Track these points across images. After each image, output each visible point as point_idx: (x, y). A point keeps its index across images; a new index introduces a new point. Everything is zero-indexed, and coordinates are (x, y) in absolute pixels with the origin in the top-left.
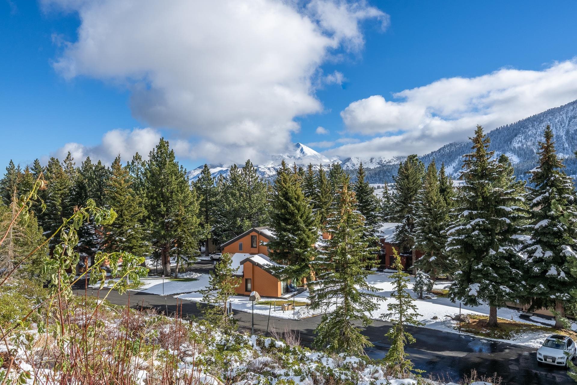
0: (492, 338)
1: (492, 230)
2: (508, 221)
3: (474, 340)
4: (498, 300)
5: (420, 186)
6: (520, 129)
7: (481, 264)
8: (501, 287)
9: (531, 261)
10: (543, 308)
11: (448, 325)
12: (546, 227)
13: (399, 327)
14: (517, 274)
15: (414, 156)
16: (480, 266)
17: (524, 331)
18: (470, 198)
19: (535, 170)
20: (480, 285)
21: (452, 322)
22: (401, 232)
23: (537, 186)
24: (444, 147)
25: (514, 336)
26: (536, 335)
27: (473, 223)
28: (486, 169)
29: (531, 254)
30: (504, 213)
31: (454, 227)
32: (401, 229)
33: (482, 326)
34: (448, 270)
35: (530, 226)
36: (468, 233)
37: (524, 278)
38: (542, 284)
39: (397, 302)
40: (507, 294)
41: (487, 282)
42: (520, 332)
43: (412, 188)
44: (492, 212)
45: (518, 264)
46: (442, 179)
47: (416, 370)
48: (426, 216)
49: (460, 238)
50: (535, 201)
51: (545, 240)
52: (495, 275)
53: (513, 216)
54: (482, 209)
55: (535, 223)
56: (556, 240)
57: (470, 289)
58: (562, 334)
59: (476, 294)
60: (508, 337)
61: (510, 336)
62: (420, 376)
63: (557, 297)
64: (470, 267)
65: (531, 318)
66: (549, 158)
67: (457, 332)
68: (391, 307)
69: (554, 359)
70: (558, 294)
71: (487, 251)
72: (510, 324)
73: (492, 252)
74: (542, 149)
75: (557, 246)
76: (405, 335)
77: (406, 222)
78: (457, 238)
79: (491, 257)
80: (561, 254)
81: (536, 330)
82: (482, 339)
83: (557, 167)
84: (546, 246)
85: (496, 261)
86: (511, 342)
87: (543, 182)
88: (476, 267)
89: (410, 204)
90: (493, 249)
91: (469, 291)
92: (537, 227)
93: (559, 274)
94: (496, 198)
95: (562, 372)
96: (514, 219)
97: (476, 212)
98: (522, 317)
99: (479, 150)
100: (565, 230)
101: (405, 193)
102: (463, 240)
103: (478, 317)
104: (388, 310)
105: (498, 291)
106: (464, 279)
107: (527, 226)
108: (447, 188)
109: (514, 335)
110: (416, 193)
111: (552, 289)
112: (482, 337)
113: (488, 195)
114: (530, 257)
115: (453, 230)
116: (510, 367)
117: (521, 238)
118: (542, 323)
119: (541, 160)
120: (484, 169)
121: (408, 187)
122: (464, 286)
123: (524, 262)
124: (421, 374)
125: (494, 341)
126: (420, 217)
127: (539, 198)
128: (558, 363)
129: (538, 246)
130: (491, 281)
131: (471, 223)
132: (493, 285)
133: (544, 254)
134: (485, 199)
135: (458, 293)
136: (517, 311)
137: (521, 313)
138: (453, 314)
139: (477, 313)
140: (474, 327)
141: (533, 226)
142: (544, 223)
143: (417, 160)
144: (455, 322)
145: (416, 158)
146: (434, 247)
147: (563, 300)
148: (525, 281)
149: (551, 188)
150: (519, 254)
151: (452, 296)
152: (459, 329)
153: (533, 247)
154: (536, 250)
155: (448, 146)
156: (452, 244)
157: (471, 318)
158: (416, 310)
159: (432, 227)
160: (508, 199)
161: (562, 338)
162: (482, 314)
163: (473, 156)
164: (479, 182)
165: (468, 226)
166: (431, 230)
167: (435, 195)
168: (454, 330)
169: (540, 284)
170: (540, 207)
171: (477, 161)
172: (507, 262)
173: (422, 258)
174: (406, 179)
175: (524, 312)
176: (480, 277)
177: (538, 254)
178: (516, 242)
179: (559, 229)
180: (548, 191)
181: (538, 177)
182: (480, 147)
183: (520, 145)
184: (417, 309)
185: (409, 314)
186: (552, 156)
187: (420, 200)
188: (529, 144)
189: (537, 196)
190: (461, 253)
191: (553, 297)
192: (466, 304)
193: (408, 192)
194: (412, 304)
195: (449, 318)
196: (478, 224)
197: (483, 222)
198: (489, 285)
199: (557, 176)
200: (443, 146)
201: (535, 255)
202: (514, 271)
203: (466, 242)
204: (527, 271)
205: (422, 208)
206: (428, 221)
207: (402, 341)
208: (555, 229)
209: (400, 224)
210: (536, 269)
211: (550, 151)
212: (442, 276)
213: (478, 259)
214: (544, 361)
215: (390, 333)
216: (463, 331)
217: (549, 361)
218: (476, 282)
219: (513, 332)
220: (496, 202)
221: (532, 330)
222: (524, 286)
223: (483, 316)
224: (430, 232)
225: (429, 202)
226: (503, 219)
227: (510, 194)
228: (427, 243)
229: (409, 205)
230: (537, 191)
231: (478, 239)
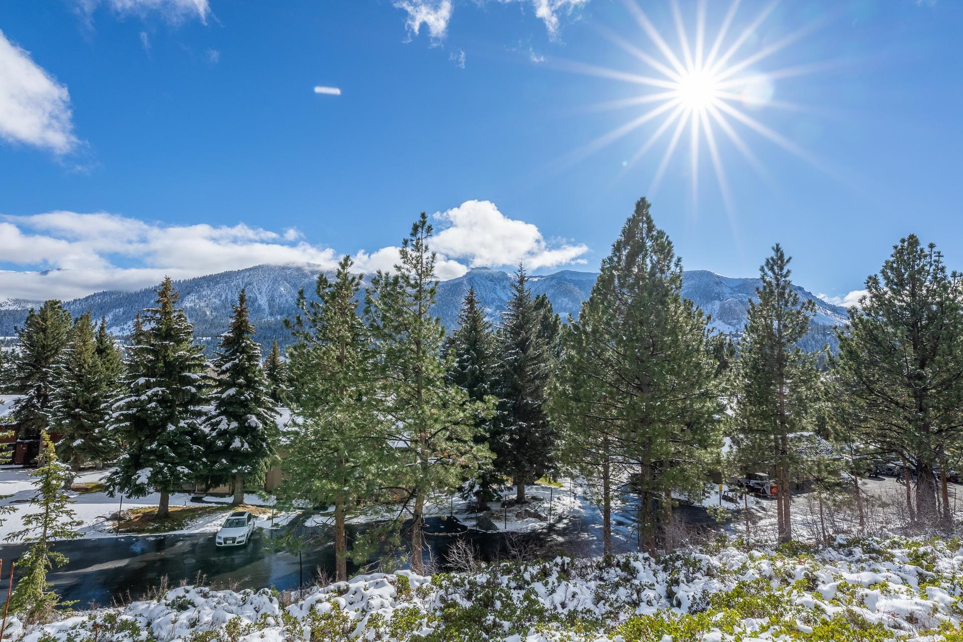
0: (161, 532)
1: (173, 401)
2: (193, 390)
3: (137, 541)
4: (174, 484)
5: (63, 344)
6: (194, 287)
7: (156, 443)
8: (179, 468)
9: (214, 434)
10: (221, 485)
11: (100, 529)
12: (234, 395)
13: (38, 548)
14: (198, 451)
15: (56, 303)
16: (154, 446)
17: (200, 516)
18: (148, 362)
19: (226, 334)
20: (152, 469)
21: (106, 523)
22: (23, 408)
23: (227, 351)
24: (95, 295)
25: (188, 525)
26: (214, 516)
27: (149, 393)
28: (172, 329)
29: (214, 426)
30: (189, 381)
31: (122, 399)
32: (24, 404)
33: (149, 520)
34: (99, 456)
35: (216, 395)
36: (142, 406)
37: (205, 455)
38: (225, 459)
39: (42, 510)
40: (185, 475)
41: (162, 464)
42: (195, 518)
43: (50, 345)
44: (175, 380)
45: (200, 439)
46: (101, 336)
47: (63, 604)
48: (73, 385)
49: (130, 412)
50: (224, 368)
51: (231, 410)
52: (173, 455)
53: (199, 385)
54: (161, 376)
55: (222, 392)
56: (242, 410)
57: (139, 477)
58: (240, 510)
59: (146, 481)
60: (181, 526)
61: (183, 525)
62: (71, 609)
63: (239, 470)
64: (141, 448)
65: (204, 499)
66: (242, 323)
67: (113, 536)
68: (28, 519)
69: (234, 539)
70: (239, 468)
71: (164, 427)
72: (184, 511)
73: (171, 427)
74: (235, 312)
75: (242, 416)
76: (49, 557)
77: (34, 393)
78: (126, 412)
79: (169, 433)
80: (246, 424)
81: (210, 511)
82: (148, 536)
83: (248, 333)
84: (231, 416)
85: (175, 438)
86: (185, 532)
87: (233, 347)
88: (149, 448)
89: (44, 367)
90: (172, 424)
91: (136, 479)
92: (224, 396)
93: (242, 446)
94: (180, 363)
95: (242, 552)
96: (199, 388)
97: (154, 380)
98: (194, 500)
99: (165, 305)
100: (251, 398)
101: (38, 352)
102: (133, 415)
103: (142, 511)
104: (25, 524)
105: (175, 473)
106: (130, 464)
107: (214, 396)
108: (107, 348)
109: (189, 522)
110: (56, 353)
111: (234, 463)
112: (148, 534)
113: (172, 359)
114: (213, 430)
115: (122, 403)
116: (186, 562)
117: (205, 408)
118: (216, 503)
119: (234, 323)
120: (170, 329)
121: (44, 345)
122: (129, 474)
123: (207, 436)
124: (71, 607)
125: (164, 536)
126: (61, 385)
127: (228, 365)
128: (238, 543)
129: (223, 417)
130: (166, 463)
131: (147, 393)
132: (168, 467)
133: (229, 425)
134: (168, 364)
135: (119, 484)
136: (187, 494)
137: (193, 495)
138: (107, 513)
139: (141, 506)
140: (137, 524)
141: (219, 395)
142: (232, 391)
143: (59, 307)
144: (111, 523)
145: (59, 304)
146: (81, 426)
147: (244, 473)
148: (206, 458)
149: (241, 354)
150: (202, 427)
151: (111, 489)
152: (116, 530)
153: (218, 419)
154: (220, 421)
155: (101, 294)
156: (118, 420)
157: (133, 513)
158: (72, 516)
159: (80, 400)
160: (195, 365)
161: (242, 514)
162: (147, 506)
163: (157, 312)
164: (162, 344)
165: (143, 397)
166: (79, 404)
167: (89, 358)
168: (109, 534)
169: (222, 458)
170: (228, 374)
171: (162, 317)
172: (188, 437)
173: (60, 443)
174: (41, 333)
175: (195, 494)
176: (152, 460)
177: (223, 426)
178: (199, 414)
179: (246, 398)
180: (238, 357)
181: (228, 342)
182: (167, 302)
183: (192, 304)
184: (75, 514)
185: (58, 524)
186: (244, 321)
187: (64, 363)
188: (202, 304)
189: (226, 362)
190: (130, 431)
191: (234, 471)
192: (129, 497)
193: (44, 350)
194: (66, 509)
195: (102, 519)
196: (156, 395)
197: (163, 392)
198: (163, 468)
199: (249, 342)
200: (93, 294)
201: (219, 427)
202: (195, 447)
203: (139, 417)
204: (210, 447)
205: (67, 374)
206: (75, 392)
207: (42, 567)
208: (242, 397)
209: (23, 397)
210: (220, 443)
211: (243, 315)
212: (89, 463)
213: (151, 438)
214: (223, 545)
215: (25, 560)
216: (122, 532)
217: (229, 542)
218: (147, 467)
219: (186, 520)
220: (181, 368)
221: (209, 512)
222: (204, 463)
223: (149, 508)
224: (77, 405)
225: (81, 366)
226: (188, 387)
227: (197, 359)
228: (71, 423)
229: (44, 370)
230: (227, 357)
231: (154, 413)
